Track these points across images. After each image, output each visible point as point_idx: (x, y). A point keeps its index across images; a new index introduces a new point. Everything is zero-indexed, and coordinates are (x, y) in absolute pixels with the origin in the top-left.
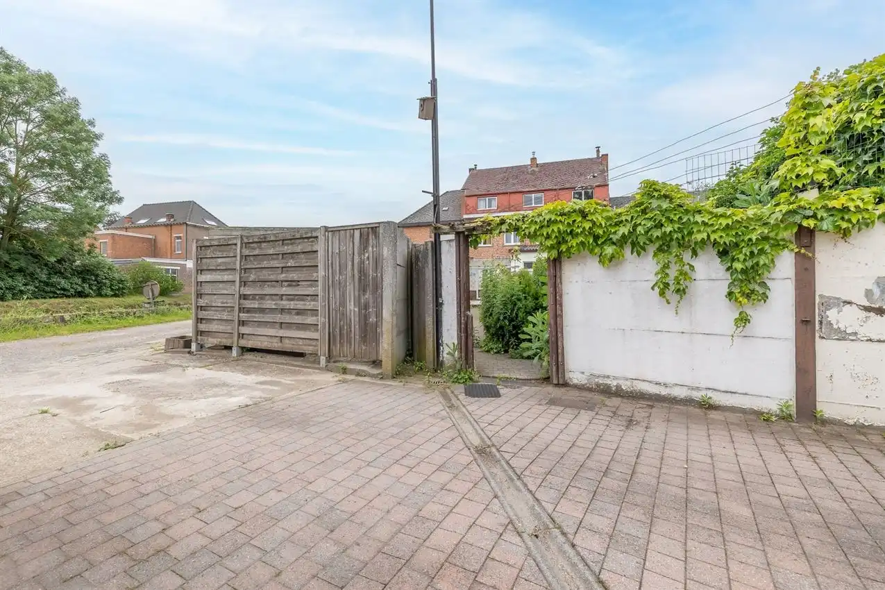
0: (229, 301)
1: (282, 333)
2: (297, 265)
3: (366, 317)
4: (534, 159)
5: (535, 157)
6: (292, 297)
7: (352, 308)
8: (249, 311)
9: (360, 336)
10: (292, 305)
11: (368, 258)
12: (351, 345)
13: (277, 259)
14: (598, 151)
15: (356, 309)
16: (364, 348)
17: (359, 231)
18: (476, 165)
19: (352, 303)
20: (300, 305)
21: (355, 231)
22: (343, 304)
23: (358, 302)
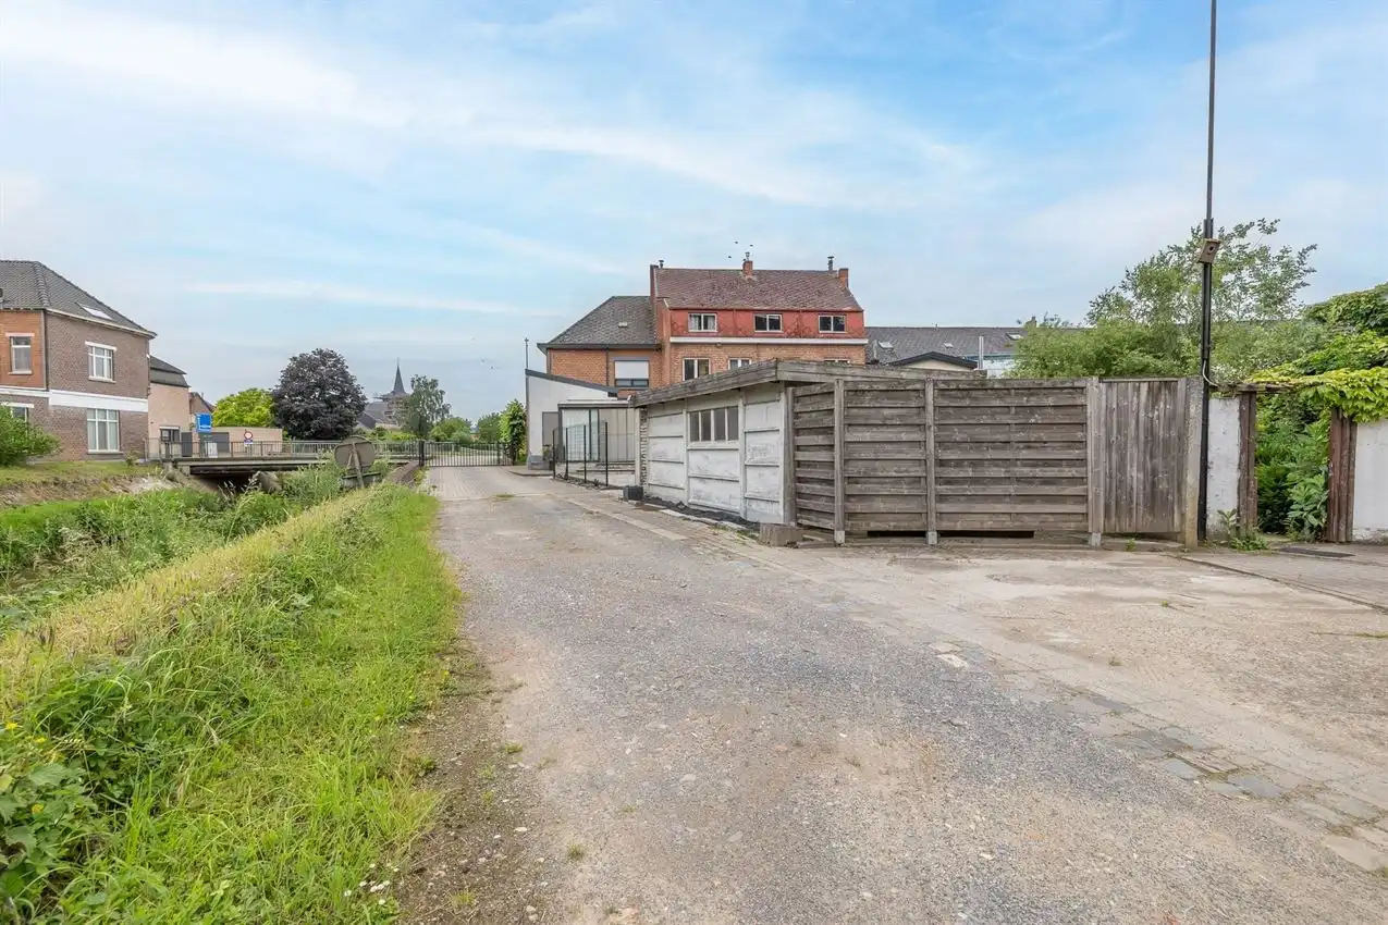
0: (911, 469)
1: (1021, 508)
2: (1046, 421)
3: (1154, 484)
4: (748, 264)
5: (750, 259)
6: (1035, 463)
7: (1134, 474)
8: (949, 481)
9: (1145, 506)
10: (1038, 472)
11: (1158, 416)
12: (1131, 517)
13: (1008, 413)
14: (831, 263)
15: (1141, 476)
16: (1150, 519)
17: (1146, 384)
18: (661, 261)
19: (1135, 468)
20: (1051, 472)
21: (1142, 385)
22: (1122, 468)
23: (1142, 468)
